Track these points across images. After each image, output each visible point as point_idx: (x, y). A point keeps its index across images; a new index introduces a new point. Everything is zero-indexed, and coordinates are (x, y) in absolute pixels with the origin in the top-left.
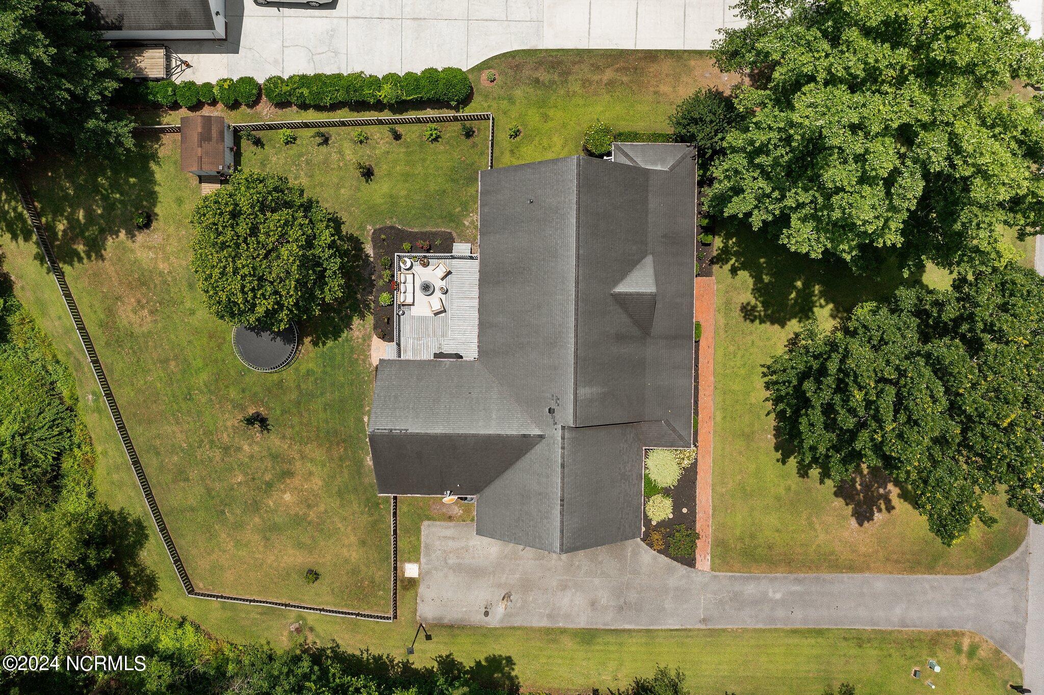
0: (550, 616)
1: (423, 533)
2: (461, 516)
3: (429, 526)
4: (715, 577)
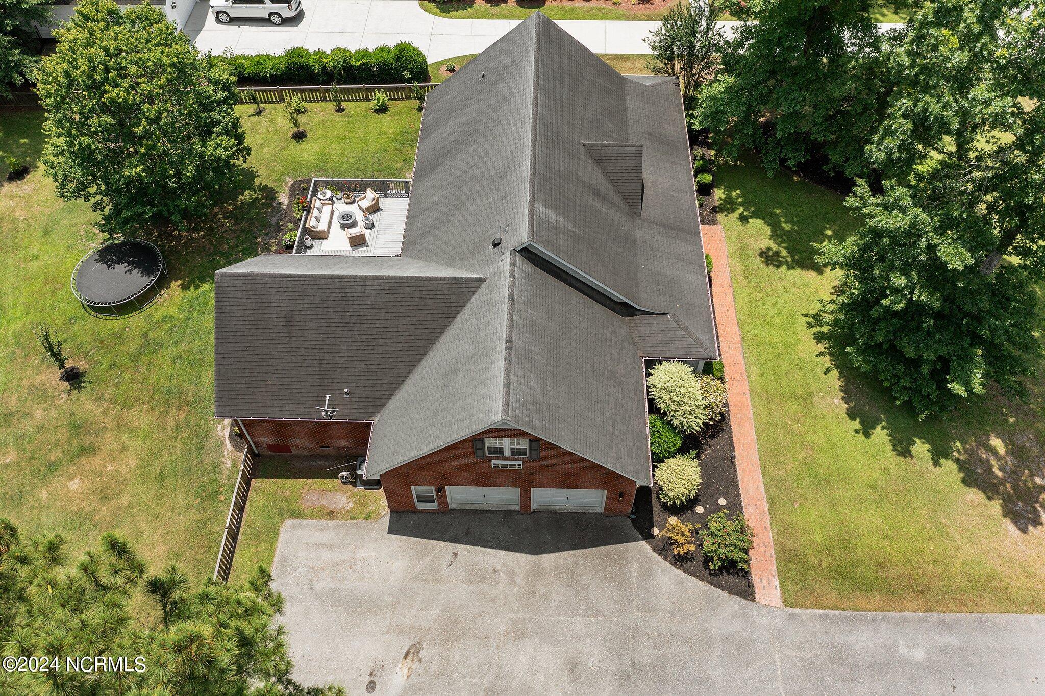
0: (491, 691)
1: (280, 539)
2: (349, 512)
3: (294, 526)
4: (795, 616)
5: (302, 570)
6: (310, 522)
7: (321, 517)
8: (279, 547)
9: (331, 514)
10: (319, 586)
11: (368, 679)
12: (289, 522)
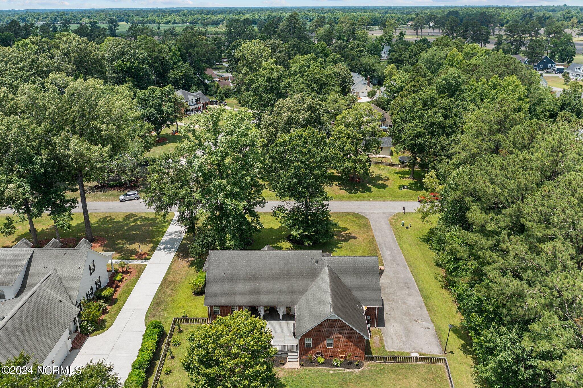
0: (421, 308)
1: (392, 351)
4: (386, 265)
5: (401, 344)
6: (385, 344)
7: (383, 342)
8: (395, 351)
9: (381, 340)
10: (405, 340)
11: (426, 329)
12: (387, 349)
